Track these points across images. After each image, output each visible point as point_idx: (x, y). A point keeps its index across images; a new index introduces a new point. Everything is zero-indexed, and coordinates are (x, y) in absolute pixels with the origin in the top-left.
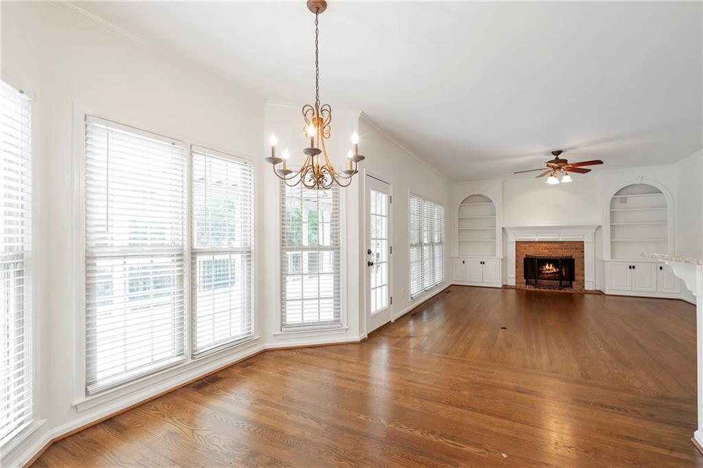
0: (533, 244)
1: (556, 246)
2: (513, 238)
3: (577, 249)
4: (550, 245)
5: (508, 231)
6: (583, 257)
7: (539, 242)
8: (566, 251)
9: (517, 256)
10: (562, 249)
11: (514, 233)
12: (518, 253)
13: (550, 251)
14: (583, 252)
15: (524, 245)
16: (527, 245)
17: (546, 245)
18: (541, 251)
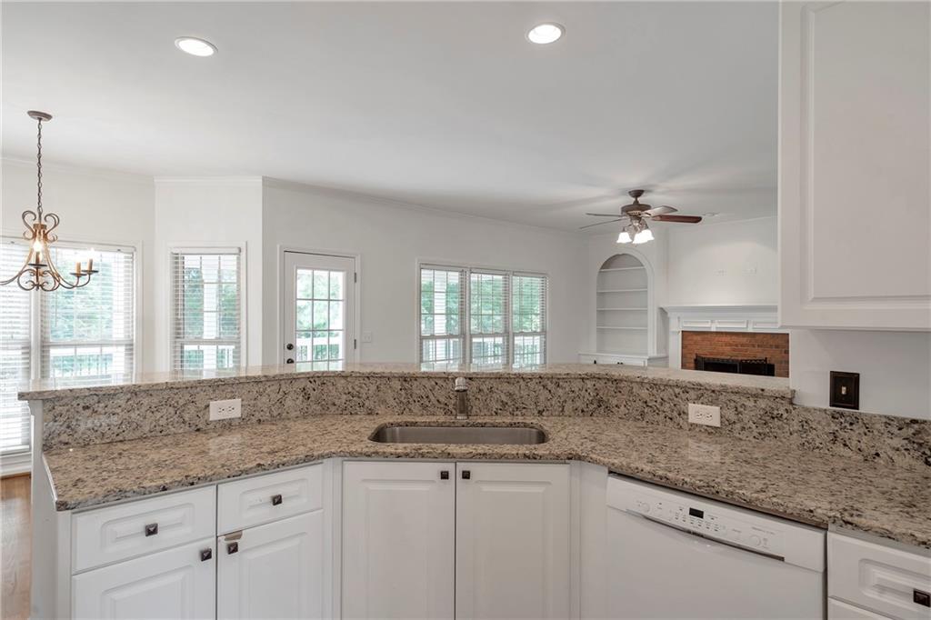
0: (709, 336)
1: (744, 340)
2: (677, 326)
3: (777, 347)
4: (734, 338)
5: (669, 315)
6: (788, 362)
7: (717, 333)
8: (760, 349)
9: (683, 356)
10: (754, 346)
11: (679, 318)
12: (685, 351)
13: (734, 350)
14: (787, 352)
15: (695, 338)
16: (699, 338)
17: (728, 339)
18: (720, 349)
